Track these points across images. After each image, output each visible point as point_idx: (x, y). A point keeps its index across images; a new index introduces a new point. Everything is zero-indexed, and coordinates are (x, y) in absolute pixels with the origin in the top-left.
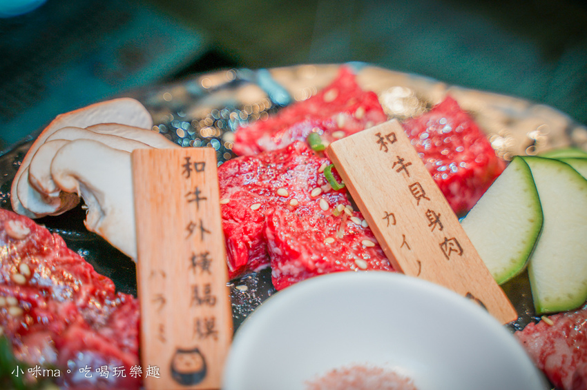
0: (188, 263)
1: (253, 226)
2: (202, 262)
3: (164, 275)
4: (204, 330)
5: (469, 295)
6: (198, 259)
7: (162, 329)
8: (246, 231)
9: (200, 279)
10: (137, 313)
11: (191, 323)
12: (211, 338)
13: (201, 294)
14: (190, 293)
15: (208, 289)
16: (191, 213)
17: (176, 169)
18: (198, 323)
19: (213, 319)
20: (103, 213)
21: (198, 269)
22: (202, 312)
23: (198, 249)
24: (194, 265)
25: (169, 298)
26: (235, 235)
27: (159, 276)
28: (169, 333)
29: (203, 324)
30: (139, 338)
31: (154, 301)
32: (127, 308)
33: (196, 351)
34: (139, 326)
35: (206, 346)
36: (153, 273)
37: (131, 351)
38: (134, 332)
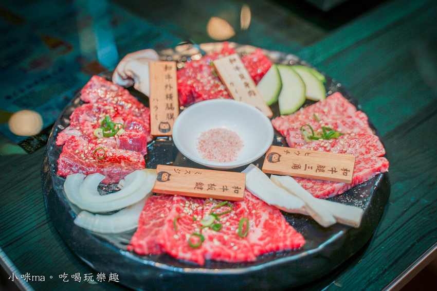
0: (166, 97)
1: (188, 88)
2: (170, 97)
3: (157, 100)
4: (170, 117)
5: (257, 107)
6: (169, 96)
7: (156, 116)
8: (186, 90)
9: (169, 102)
10: (149, 113)
11: (166, 115)
12: (172, 119)
13: (169, 106)
14: (165, 106)
15: (171, 105)
16: (167, 82)
17: (162, 69)
18: (168, 115)
19: (173, 114)
20: (140, 83)
21: (168, 99)
22: (170, 111)
23: (169, 92)
24: (167, 97)
25: (158, 106)
26: (182, 91)
27: (156, 100)
28: (158, 117)
29: (169, 115)
30: (150, 120)
31: (154, 108)
32: (146, 111)
33: (167, 123)
34: (150, 116)
35: (170, 121)
36: (154, 100)
37: (148, 123)
38: (148, 118)
